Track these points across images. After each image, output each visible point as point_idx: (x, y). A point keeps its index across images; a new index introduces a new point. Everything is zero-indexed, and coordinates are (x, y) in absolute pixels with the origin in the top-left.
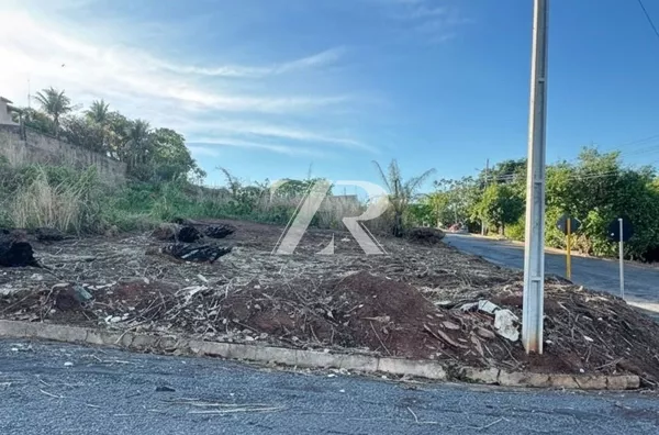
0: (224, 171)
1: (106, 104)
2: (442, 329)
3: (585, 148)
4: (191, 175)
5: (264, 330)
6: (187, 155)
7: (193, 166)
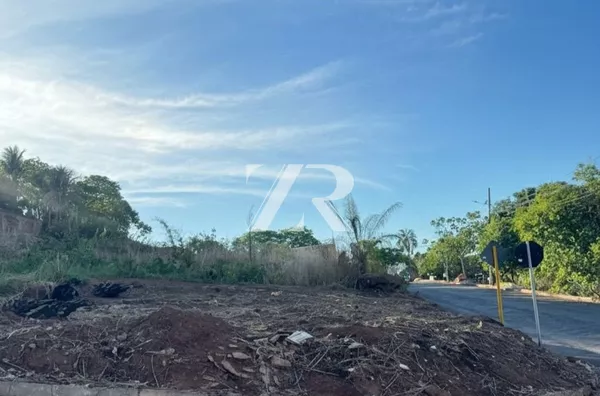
0: (162, 222)
1: (21, 150)
2: (228, 359)
3: (581, 166)
4: (133, 232)
5: (32, 368)
6: (127, 207)
7: (135, 221)
